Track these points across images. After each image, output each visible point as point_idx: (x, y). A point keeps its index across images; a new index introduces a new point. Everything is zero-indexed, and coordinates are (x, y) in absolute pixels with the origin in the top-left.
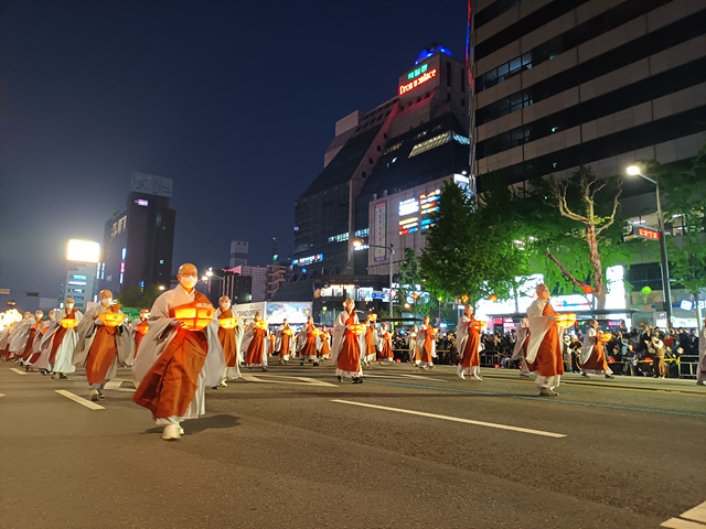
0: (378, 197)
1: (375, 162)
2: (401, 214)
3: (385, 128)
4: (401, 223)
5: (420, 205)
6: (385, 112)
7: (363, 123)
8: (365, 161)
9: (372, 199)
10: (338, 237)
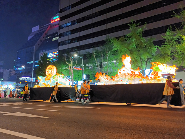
0: (42, 52)
1: (42, 41)
2: (48, 57)
3: (46, 32)
5: (53, 55)
6: (46, 27)
7: (40, 30)
8: (39, 40)
9: (40, 52)
10: (30, 62)
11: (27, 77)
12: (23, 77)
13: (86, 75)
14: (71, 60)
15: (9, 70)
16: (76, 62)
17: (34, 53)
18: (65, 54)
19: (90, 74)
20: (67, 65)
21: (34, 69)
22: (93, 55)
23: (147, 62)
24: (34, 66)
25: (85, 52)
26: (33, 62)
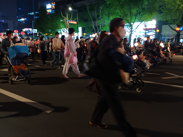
0: (41, 2)
2: (47, 8)
4: (47, 11)
5: (52, 6)
9: (39, 3)
10: (31, 13)
11: (29, 29)
12: (25, 29)
13: (82, 28)
14: (66, 13)
15: (12, 21)
16: (72, 15)
18: (62, 6)
19: (85, 27)
21: (33, 22)
22: (87, 9)
23: (136, 16)
24: (35, 17)
25: (80, 4)
26: (33, 13)
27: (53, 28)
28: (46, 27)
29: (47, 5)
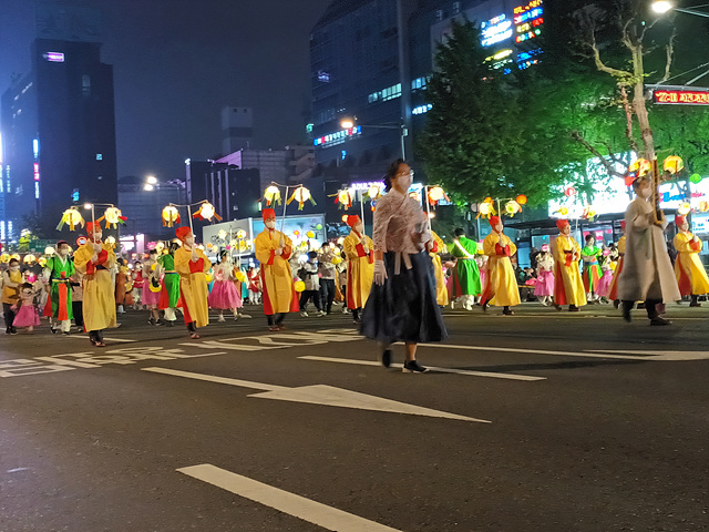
10: (384, 93)
17: (400, 33)
18: (590, 8)
20: (605, 83)
21: (406, 132)
27: (535, 156)
28: (485, 152)
29: (483, 25)
